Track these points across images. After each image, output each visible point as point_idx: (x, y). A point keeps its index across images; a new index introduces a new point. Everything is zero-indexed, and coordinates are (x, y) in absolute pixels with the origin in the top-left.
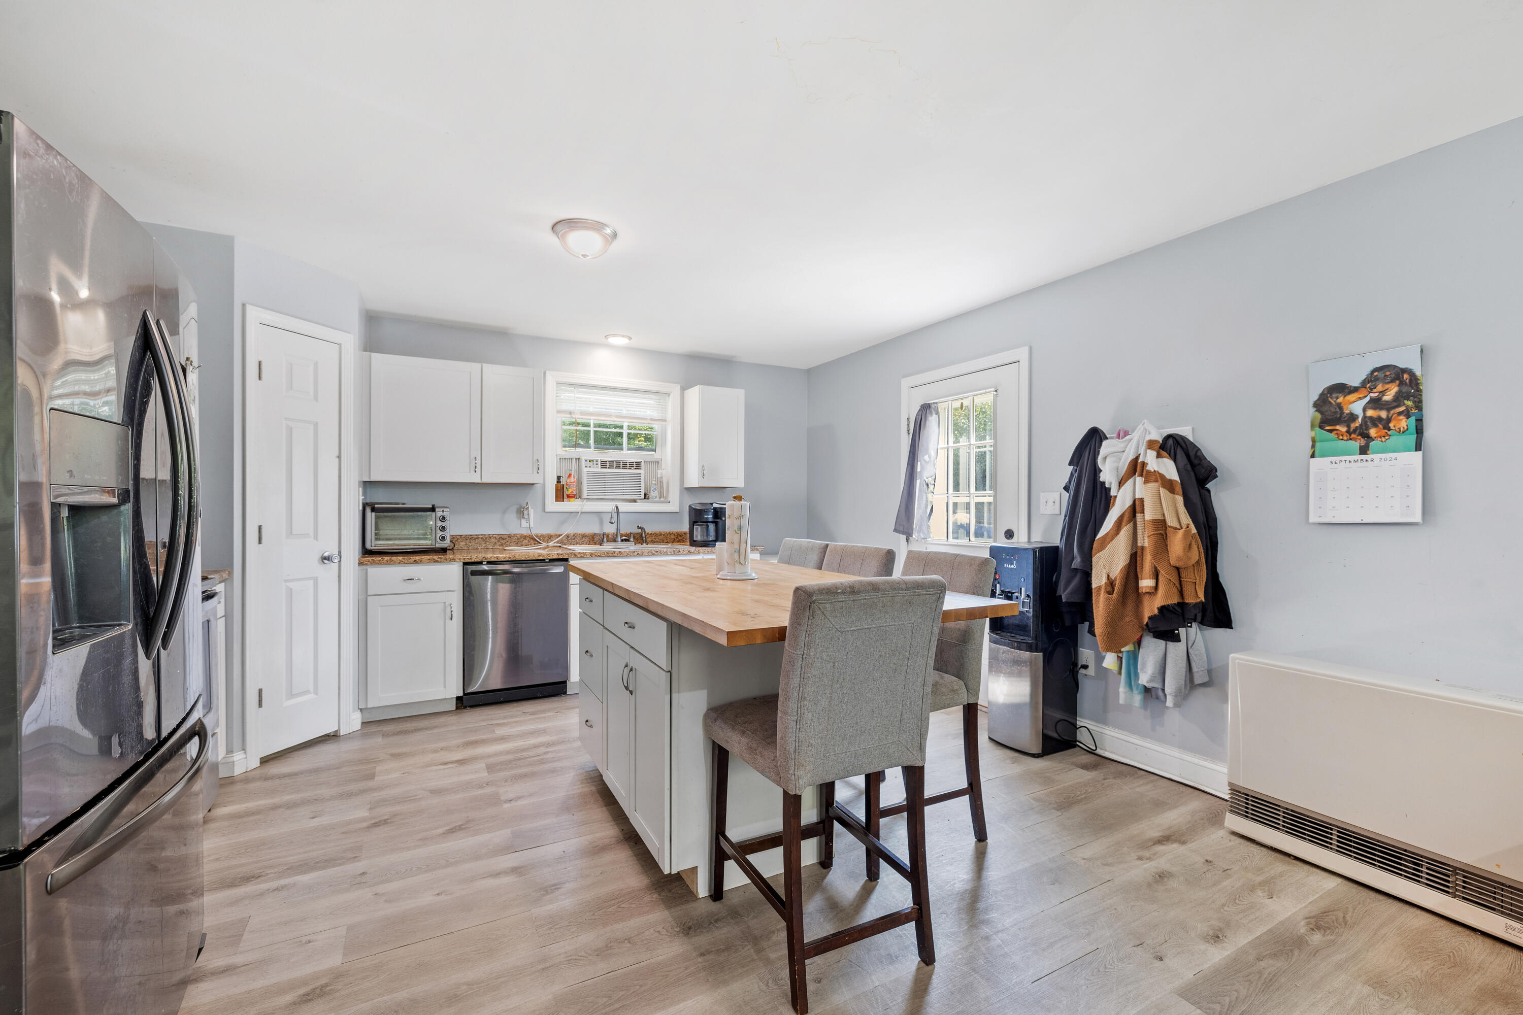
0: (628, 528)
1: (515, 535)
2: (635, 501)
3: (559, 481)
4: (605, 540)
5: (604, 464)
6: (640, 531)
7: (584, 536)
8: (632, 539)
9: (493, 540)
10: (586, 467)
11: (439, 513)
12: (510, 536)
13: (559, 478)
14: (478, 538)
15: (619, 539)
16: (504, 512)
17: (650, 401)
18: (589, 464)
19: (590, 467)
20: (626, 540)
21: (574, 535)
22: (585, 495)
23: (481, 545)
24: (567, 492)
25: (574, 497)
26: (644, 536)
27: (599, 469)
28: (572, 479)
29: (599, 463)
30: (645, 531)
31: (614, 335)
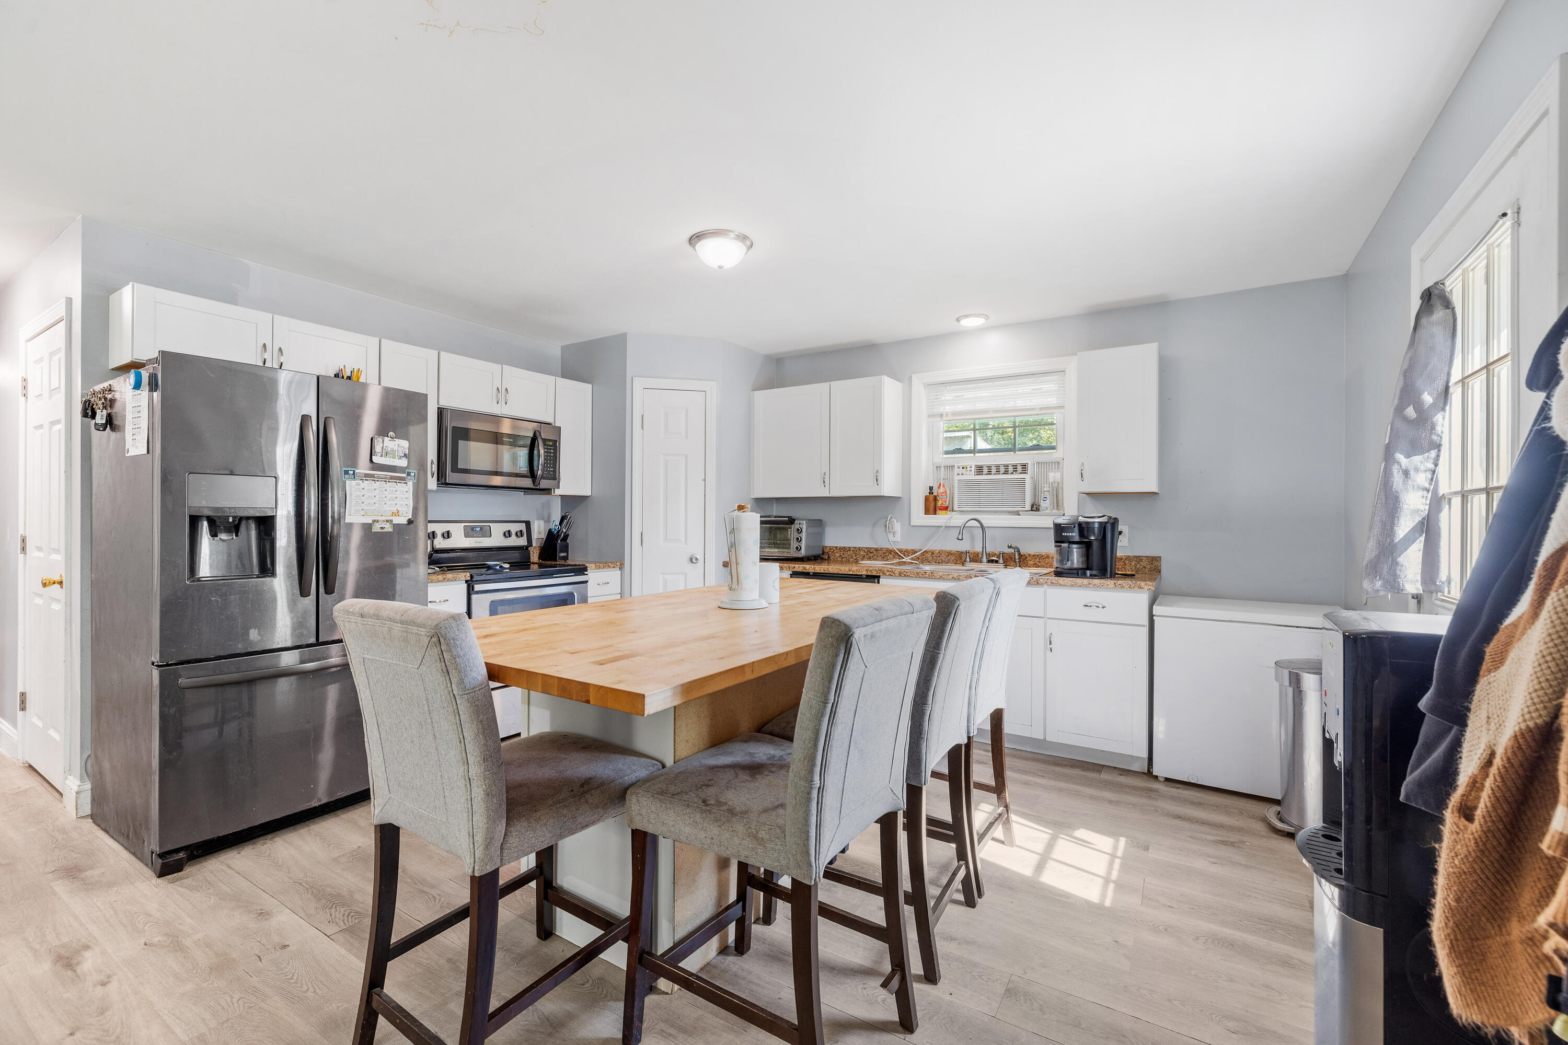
0: (997, 546)
1: (881, 549)
2: (1018, 513)
3: (931, 493)
4: (968, 559)
5: (979, 470)
6: (1012, 550)
7: (950, 553)
8: (1001, 561)
9: (862, 553)
10: (958, 474)
11: (796, 526)
12: (876, 550)
13: (931, 488)
14: (850, 550)
15: (985, 559)
16: (874, 525)
17: (1049, 385)
18: (961, 471)
19: (962, 474)
20: (992, 561)
21: (939, 552)
22: (956, 508)
23: (852, 557)
24: (939, 503)
25: (946, 508)
26: (1017, 557)
27: (971, 476)
28: (942, 490)
29: (973, 469)
30: (1019, 551)
31: (967, 316)
